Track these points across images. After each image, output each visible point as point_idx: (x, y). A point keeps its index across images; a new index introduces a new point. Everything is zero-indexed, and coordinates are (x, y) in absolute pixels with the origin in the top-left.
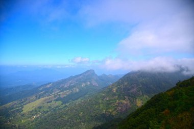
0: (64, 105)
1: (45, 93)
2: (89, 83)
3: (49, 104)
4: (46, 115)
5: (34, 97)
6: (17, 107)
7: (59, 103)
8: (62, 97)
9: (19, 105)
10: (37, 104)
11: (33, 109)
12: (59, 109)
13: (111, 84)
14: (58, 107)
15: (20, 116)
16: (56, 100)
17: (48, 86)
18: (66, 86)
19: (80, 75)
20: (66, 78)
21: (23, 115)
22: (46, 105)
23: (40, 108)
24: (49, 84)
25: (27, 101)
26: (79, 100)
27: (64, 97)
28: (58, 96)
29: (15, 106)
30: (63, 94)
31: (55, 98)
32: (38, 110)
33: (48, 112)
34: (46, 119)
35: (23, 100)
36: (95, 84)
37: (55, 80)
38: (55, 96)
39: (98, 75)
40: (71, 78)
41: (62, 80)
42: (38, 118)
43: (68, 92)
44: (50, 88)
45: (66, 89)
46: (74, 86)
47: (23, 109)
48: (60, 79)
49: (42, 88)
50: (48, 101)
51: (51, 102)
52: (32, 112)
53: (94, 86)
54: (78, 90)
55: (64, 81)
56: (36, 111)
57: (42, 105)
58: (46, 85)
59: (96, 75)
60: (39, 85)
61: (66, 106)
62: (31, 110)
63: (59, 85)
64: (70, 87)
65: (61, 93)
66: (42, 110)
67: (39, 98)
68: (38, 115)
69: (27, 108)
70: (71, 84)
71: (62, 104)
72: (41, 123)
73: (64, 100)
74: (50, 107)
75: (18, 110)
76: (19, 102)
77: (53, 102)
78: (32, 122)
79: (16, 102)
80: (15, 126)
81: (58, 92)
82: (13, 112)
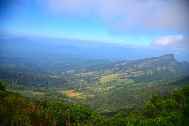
1: (120, 70)
3: (122, 80)
4: (118, 89)
5: (110, 72)
6: (96, 77)
7: (132, 81)
8: (135, 76)
9: (98, 76)
10: (112, 78)
11: (108, 81)
14: (130, 84)
15: (97, 84)
17: (123, 64)
21: (100, 84)
22: (119, 80)
23: (114, 81)
24: (124, 62)
25: (104, 74)
27: (137, 77)
28: (131, 75)
29: (95, 75)
31: (128, 77)
32: (112, 83)
33: (120, 86)
35: (101, 72)
36: (172, 70)
38: (129, 75)
44: (125, 66)
46: (148, 69)
47: (101, 79)
49: (117, 65)
51: (124, 78)
52: (107, 83)
53: (171, 72)
56: (110, 83)
57: (116, 80)
58: (121, 62)
60: (115, 61)
66: (115, 84)
68: (112, 88)
69: (104, 79)
74: (122, 83)
75: (96, 79)
76: (98, 73)
77: (126, 79)
78: (106, 92)
79: (96, 72)
80: (93, 91)
81: (132, 70)
82: (93, 80)
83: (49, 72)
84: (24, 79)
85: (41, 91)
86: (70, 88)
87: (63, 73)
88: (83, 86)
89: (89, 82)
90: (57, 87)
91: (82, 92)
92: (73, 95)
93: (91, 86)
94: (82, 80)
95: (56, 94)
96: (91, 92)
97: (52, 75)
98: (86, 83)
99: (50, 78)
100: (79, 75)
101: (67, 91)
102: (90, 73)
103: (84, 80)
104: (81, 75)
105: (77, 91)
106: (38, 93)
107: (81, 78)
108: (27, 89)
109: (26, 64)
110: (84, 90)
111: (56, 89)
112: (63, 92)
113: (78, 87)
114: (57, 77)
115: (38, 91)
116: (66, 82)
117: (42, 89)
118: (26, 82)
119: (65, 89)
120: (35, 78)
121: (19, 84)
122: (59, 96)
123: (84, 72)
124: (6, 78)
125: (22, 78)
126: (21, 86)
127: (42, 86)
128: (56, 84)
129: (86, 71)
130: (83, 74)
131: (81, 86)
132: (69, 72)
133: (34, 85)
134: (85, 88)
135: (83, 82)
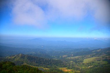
1: (96, 55)
3: (99, 62)
4: (96, 67)
5: (89, 56)
6: (80, 59)
9: (82, 58)
10: (91, 60)
11: (89, 62)
15: (82, 64)
17: (98, 51)
21: (83, 64)
22: (96, 61)
23: (93, 62)
24: (99, 49)
25: (86, 57)
28: (105, 58)
31: (103, 59)
32: (92, 63)
35: (84, 56)
38: (103, 58)
47: (84, 61)
49: (94, 51)
50: (98, 59)
51: (100, 60)
52: (88, 63)
56: (90, 64)
58: (97, 49)
60: (92, 49)
66: (94, 64)
67: (92, 57)
68: (92, 67)
69: (86, 61)
71: (108, 64)
74: (99, 64)
75: (81, 61)
76: (82, 57)
77: (101, 61)
78: (88, 69)
79: (80, 56)
80: (79, 69)
81: (105, 55)
82: (79, 61)
83: (53, 56)
84: (39, 60)
85: (48, 68)
86: (65, 66)
87: (60, 57)
88: (73, 65)
89: (76, 62)
90: (57, 65)
91: (72, 69)
92: (66, 71)
93: (77, 65)
94: (72, 62)
95: (56, 70)
96: (77, 69)
97: (54, 58)
98: (74, 63)
99: (53, 60)
100: (69, 58)
101: (62, 68)
102: (76, 57)
103: (73, 61)
104: (71, 58)
105: (69, 68)
106: (46, 69)
107: (71, 60)
108: (40, 66)
109: (40, 52)
111: (56, 66)
112: (60, 69)
113: (70, 65)
114: (57, 59)
115: (46, 67)
116: (62, 62)
117: (48, 66)
118: (40, 62)
119: (61, 67)
120: (45, 60)
121: (37, 63)
122: (58, 71)
123: (72, 56)
124: (30, 59)
125: (38, 59)
126: (38, 64)
127: (49, 65)
128: (56, 63)
129: (74, 56)
131: (71, 65)
132: (64, 56)
133: (44, 64)
134: (74, 67)
135: (73, 63)
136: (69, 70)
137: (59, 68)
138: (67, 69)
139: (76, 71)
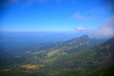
0: (69, 55)
1: (59, 47)
2: (84, 43)
3: (61, 53)
4: (59, 59)
5: (53, 49)
7: (66, 53)
8: (68, 50)
9: (46, 52)
10: (54, 53)
12: (66, 57)
13: (99, 44)
14: (65, 55)
15: (46, 58)
16: (65, 52)
17: (60, 44)
18: (70, 44)
19: (79, 38)
20: (70, 39)
21: (47, 58)
22: (59, 53)
23: (56, 55)
24: (61, 42)
25: (50, 51)
26: (78, 53)
27: (69, 50)
28: (66, 49)
29: (44, 53)
30: (69, 49)
31: (64, 51)
32: (55, 56)
33: (60, 57)
34: (59, 61)
35: (48, 50)
36: (88, 44)
37: (64, 40)
38: (64, 49)
39: (90, 38)
40: (73, 39)
41: (68, 40)
42: (55, 60)
43: (71, 48)
45: (70, 46)
46: (75, 44)
47: (48, 55)
48: (67, 40)
49: (57, 45)
50: (60, 51)
51: (62, 52)
53: (87, 45)
54: (77, 47)
55: (69, 41)
56: (54, 56)
57: (57, 54)
58: (59, 43)
59: (89, 38)
60: (56, 43)
61: (70, 55)
62: (51, 56)
63: (66, 43)
64: (73, 45)
65: (67, 48)
66: (57, 56)
67: (56, 50)
68: (55, 59)
69: (50, 54)
70: (73, 43)
71: (68, 54)
72: (56, 63)
73: (69, 52)
74: (61, 55)
75: (45, 55)
77: (63, 53)
78: (52, 62)
80: (44, 63)
81: (66, 47)
82: (43, 55)
83: (15, 54)
86: (29, 63)
87: (24, 53)
88: (37, 60)
89: (41, 57)
90: (20, 63)
91: (36, 64)
92: (30, 67)
93: (42, 60)
95: (18, 69)
96: (42, 63)
97: (17, 56)
98: (39, 58)
99: (14, 59)
100: (34, 53)
102: (41, 52)
104: (35, 53)
105: (33, 64)
107: (35, 55)
110: (37, 63)
111: (19, 65)
112: (24, 66)
113: (34, 61)
114: (20, 57)
116: (25, 59)
119: (25, 64)
120: (3, 60)
122: (21, 70)
128: (18, 61)
129: (38, 51)
130: (37, 53)
132: (27, 52)
134: (38, 62)
135: (37, 58)
136: (33, 66)
137: (22, 66)
138: (31, 65)
139: (40, 66)
